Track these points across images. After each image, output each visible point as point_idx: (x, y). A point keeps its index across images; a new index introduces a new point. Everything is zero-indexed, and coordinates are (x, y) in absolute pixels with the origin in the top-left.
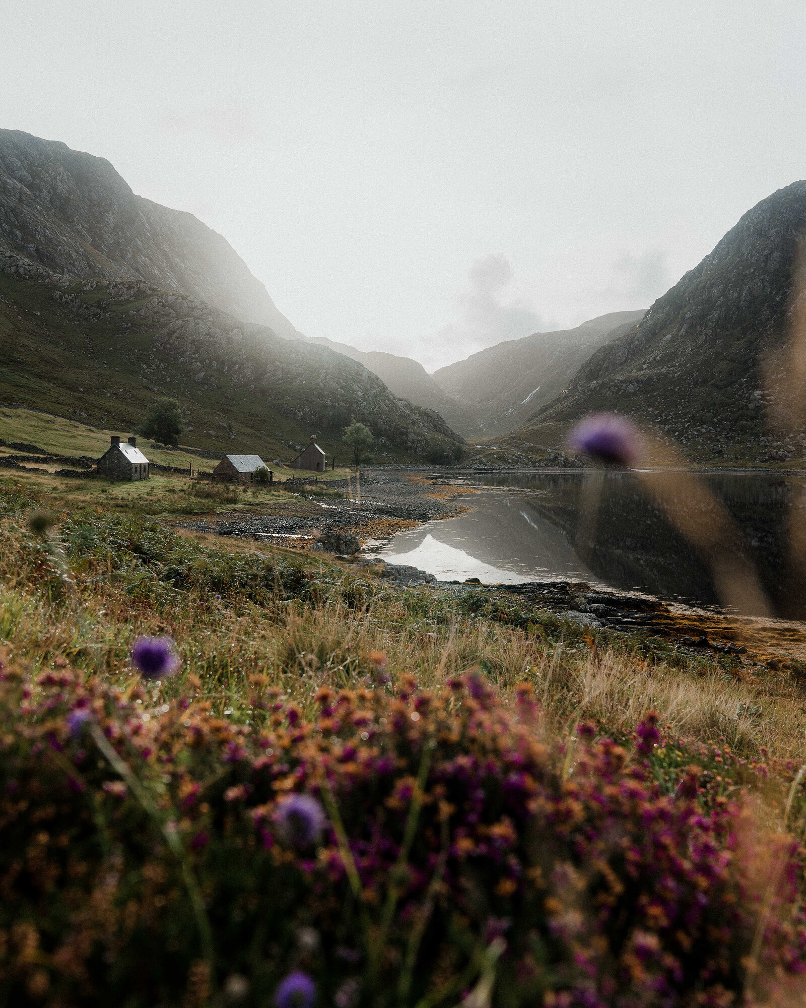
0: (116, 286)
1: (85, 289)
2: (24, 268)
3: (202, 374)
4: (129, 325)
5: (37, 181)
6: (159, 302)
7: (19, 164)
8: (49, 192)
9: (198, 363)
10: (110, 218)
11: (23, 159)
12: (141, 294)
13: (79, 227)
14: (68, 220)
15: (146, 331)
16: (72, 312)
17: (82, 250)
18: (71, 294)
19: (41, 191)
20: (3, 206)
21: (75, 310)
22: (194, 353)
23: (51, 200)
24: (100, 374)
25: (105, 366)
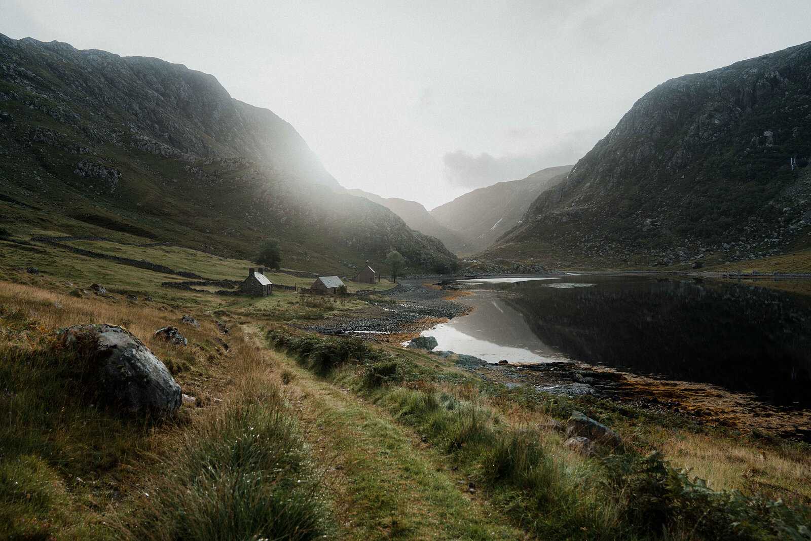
0: (226, 161)
1: (206, 163)
2: (165, 151)
3: (284, 219)
4: (236, 187)
5: (168, 91)
6: (254, 171)
7: (155, 80)
8: (176, 98)
9: (282, 211)
10: (216, 115)
11: (158, 76)
12: (242, 166)
13: (196, 120)
14: (189, 116)
15: (247, 191)
16: (197, 179)
17: (199, 136)
18: (196, 167)
19: (170, 97)
20: (146, 108)
21: (199, 178)
22: (279, 205)
23: (177, 104)
24: (219, 221)
25: (222, 215)
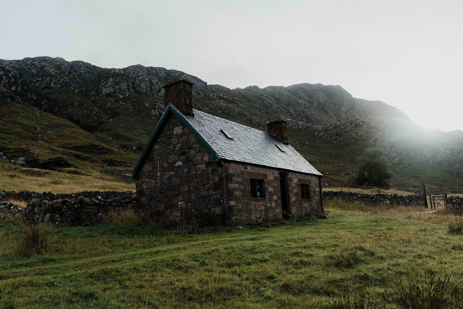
0: (344, 124)
1: (330, 128)
3: (397, 159)
4: (353, 141)
5: (312, 100)
6: (367, 127)
7: (304, 95)
8: (317, 103)
9: (394, 153)
10: (344, 109)
11: (305, 93)
12: (357, 125)
13: (330, 114)
14: (325, 112)
15: (362, 142)
16: (324, 140)
17: (332, 122)
18: (323, 132)
19: (313, 103)
20: (298, 111)
21: (325, 139)
22: (391, 149)
23: (318, 106)
24: (339, 166)
25: (342, 162)
